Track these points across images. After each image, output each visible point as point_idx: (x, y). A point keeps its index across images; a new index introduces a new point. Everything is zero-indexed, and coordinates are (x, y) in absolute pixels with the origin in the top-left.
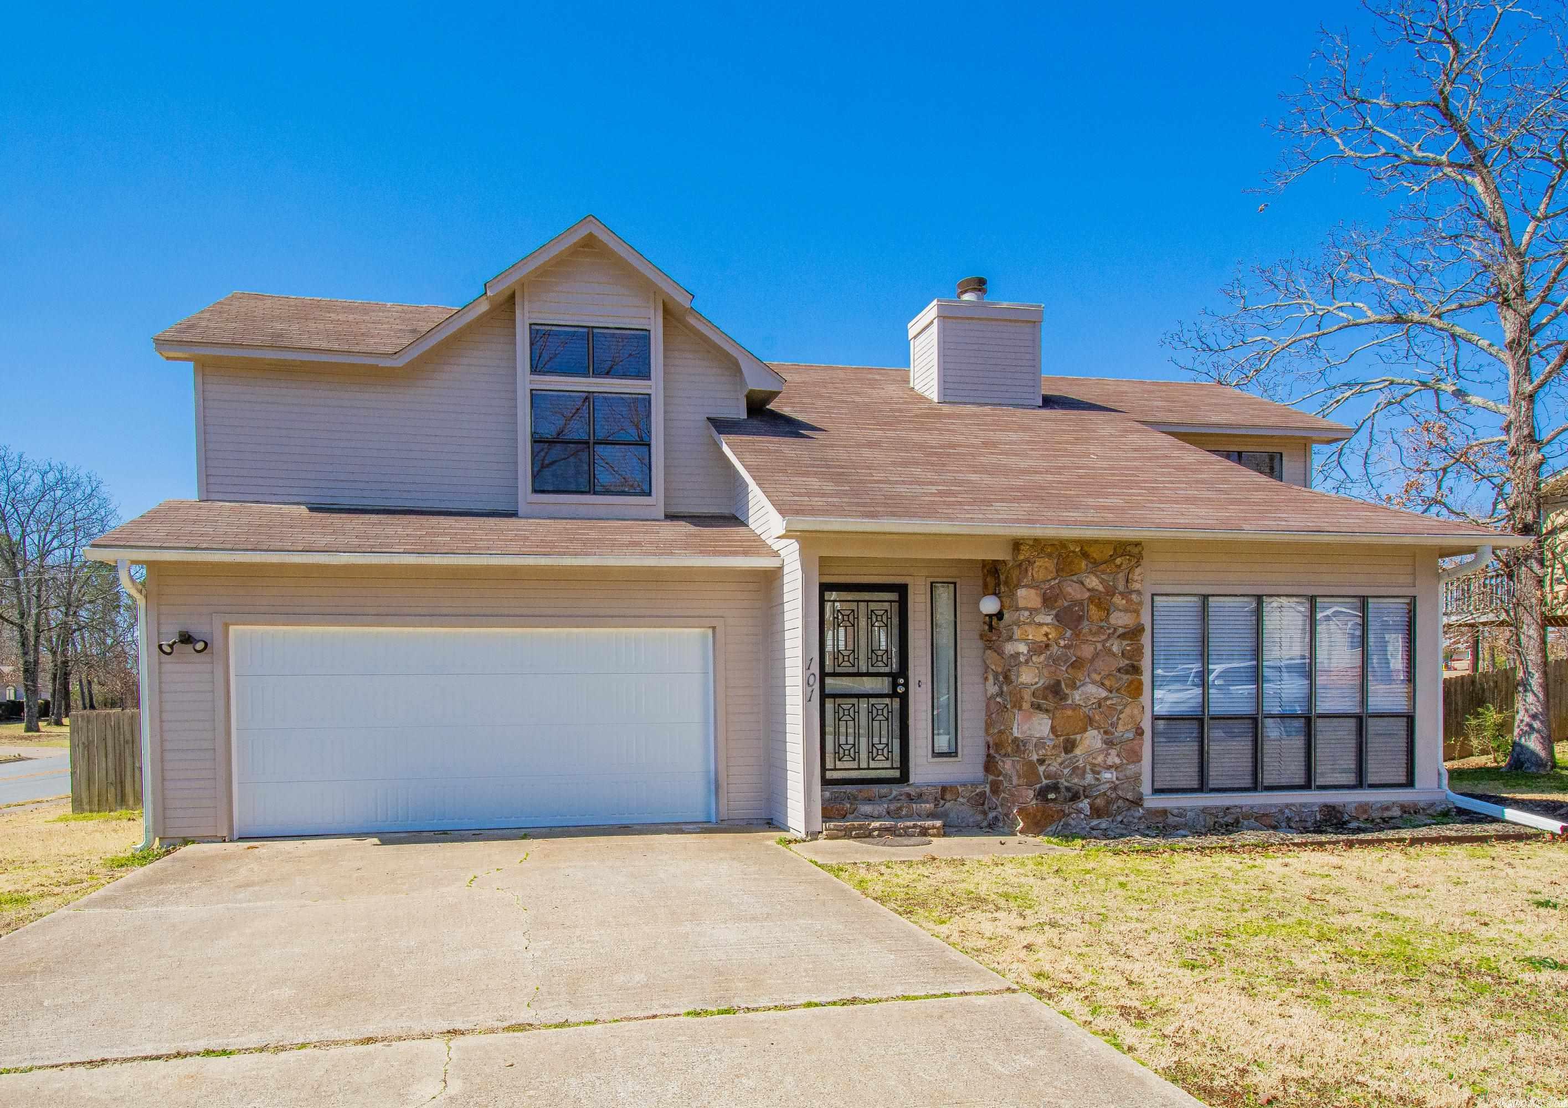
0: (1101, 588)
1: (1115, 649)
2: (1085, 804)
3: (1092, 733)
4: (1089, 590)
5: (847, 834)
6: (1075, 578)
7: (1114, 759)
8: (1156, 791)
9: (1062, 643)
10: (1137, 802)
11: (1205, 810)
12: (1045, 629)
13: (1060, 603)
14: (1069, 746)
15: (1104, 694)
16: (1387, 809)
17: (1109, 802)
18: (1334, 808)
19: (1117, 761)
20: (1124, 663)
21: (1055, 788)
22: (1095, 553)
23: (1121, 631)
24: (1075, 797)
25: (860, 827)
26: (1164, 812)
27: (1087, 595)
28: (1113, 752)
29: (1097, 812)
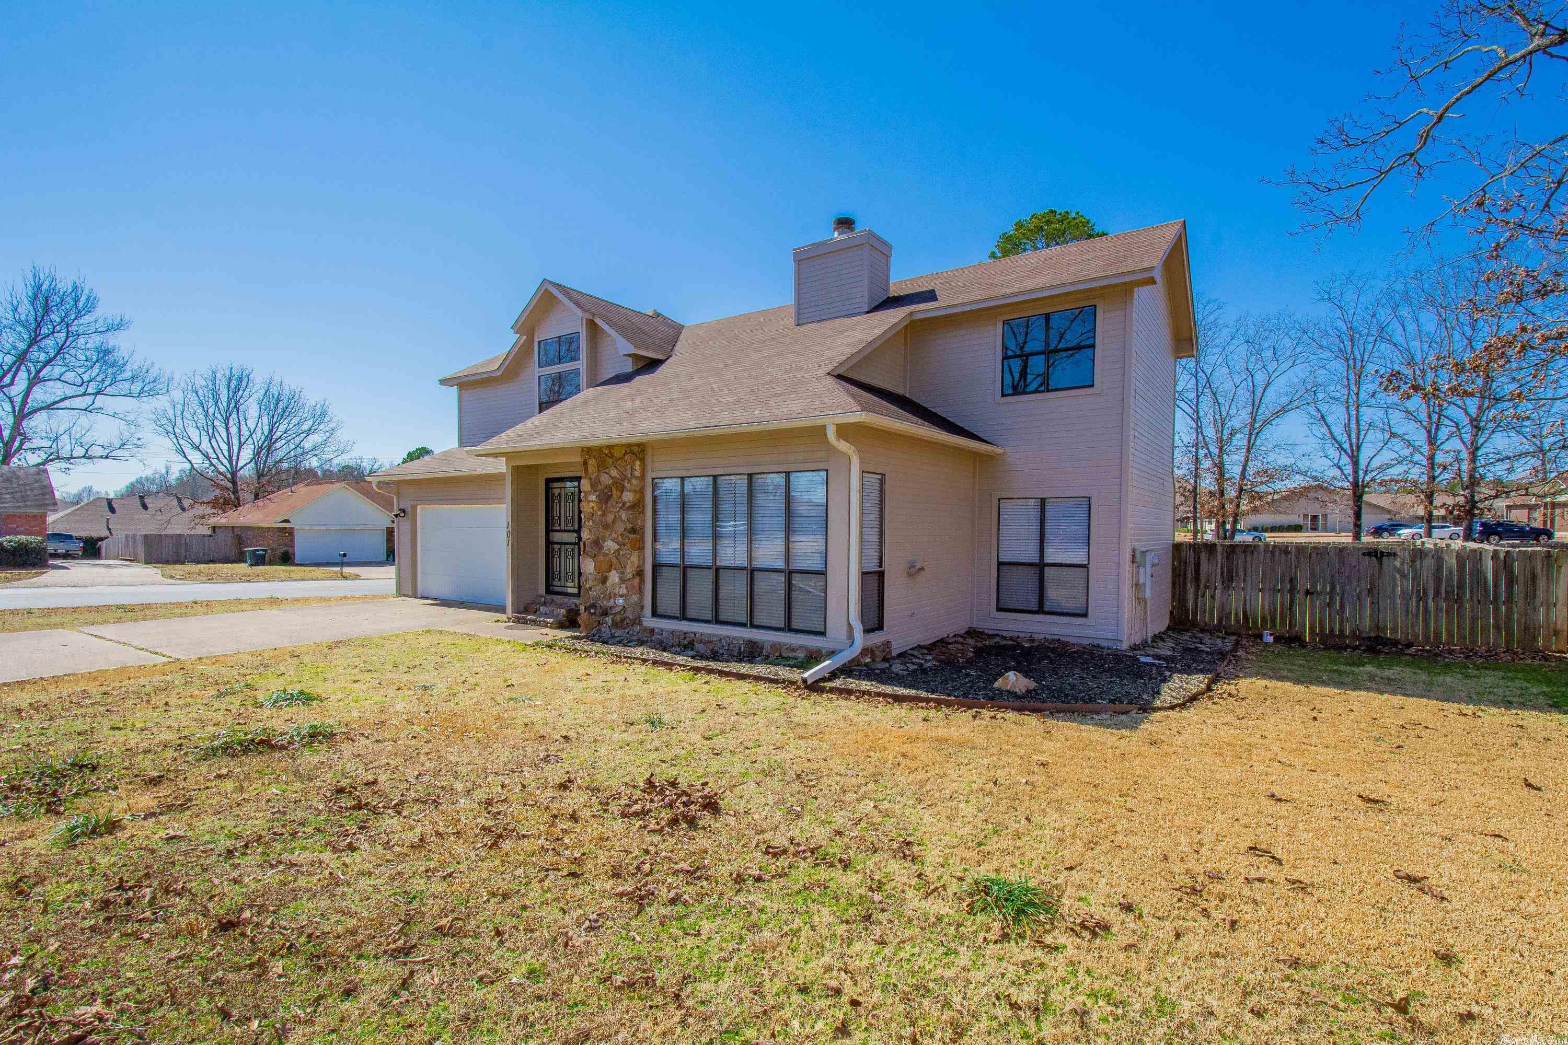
0: (618, 476)
1: (623, 516)
2: (609, 619)
3: (614, 572)
4: (612, 478)
5: (518, 620)
6: (607, 471)
7: (623, 591)
8: (655, 614)
9: (599, 513)
10: (638, 621)
11: (673, 633)
12: (592, 504)
13: (600, 487)
14: (604, 580)
15: (617, 547)
16: (793, 650)
17: (623, 620)
18: (755, 643)
19: (625, 592)
20: (629, 526)
21: (593, 606)
22: (617, 453)
23: (628, 504)
24: (605, 613)
25: (523, 618)
26: (652, 630)
27: (611, 481)
28: (624, 586)
29: (615, 625)
